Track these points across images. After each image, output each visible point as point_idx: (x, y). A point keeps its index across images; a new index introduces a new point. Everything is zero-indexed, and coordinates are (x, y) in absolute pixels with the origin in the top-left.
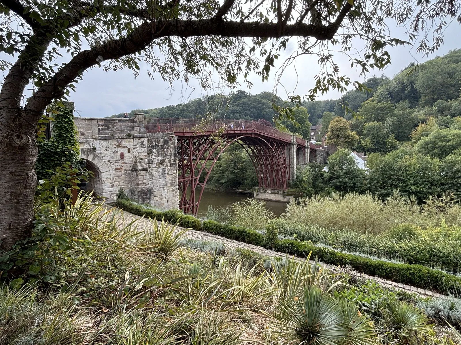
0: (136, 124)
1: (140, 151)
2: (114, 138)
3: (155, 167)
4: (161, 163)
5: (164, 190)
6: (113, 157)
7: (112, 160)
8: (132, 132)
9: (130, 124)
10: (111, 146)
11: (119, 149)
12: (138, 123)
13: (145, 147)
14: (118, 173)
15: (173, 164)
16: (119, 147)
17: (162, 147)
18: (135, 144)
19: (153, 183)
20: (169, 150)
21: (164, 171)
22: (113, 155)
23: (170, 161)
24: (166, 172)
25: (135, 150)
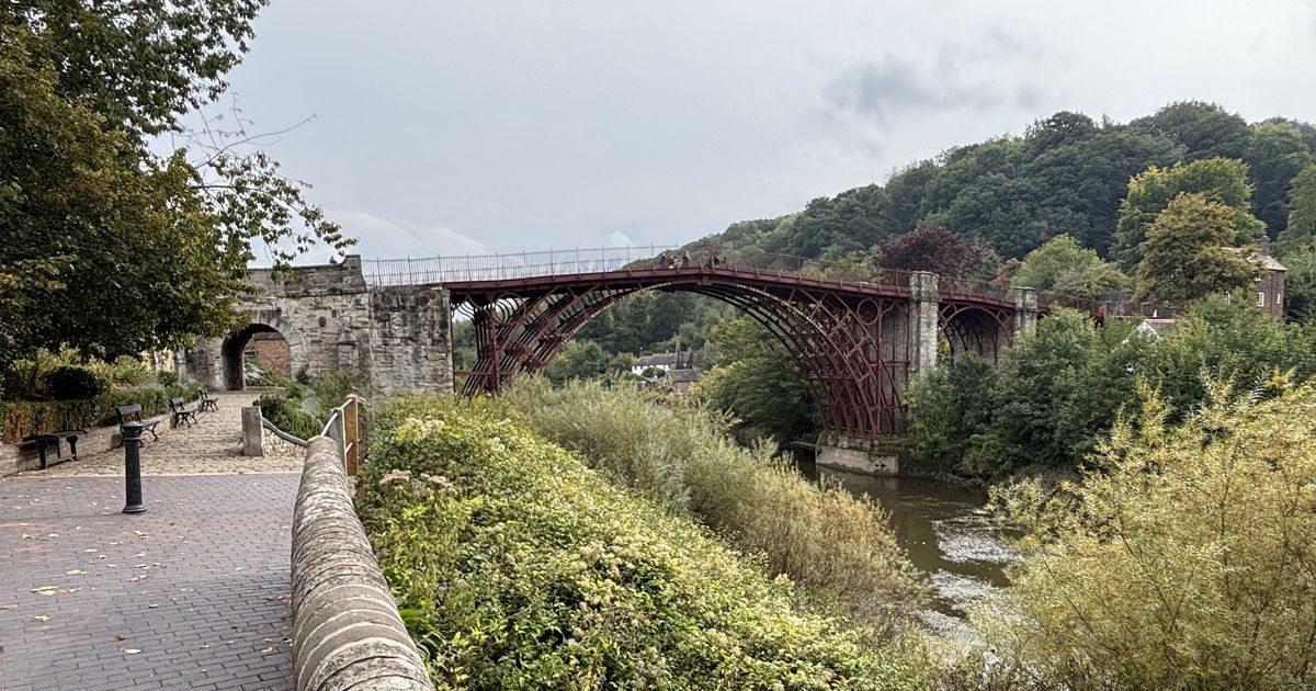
0: (346, 272)
1: (354, 314)
2: (309, 295)
3: (399, 345)
4: (410, 338)
5: (418, 386)
6: (306, 323)
7: (305, 327)
8: (339, 285)
9: (335, 273)
10: (304, 308)
11: (318, 312)
12: (350, 269)
13: (363, 309)
14: (316, 348)
15: (439, 341)
16: (317, 308)
17: (413, 309)
18: (345, 302)
19: (393, 372)
20: (428, 315)
21: (417, 353)
22: (307, 321)
23: (430, 335)
24: (423, 354)
25: (345, 313)
